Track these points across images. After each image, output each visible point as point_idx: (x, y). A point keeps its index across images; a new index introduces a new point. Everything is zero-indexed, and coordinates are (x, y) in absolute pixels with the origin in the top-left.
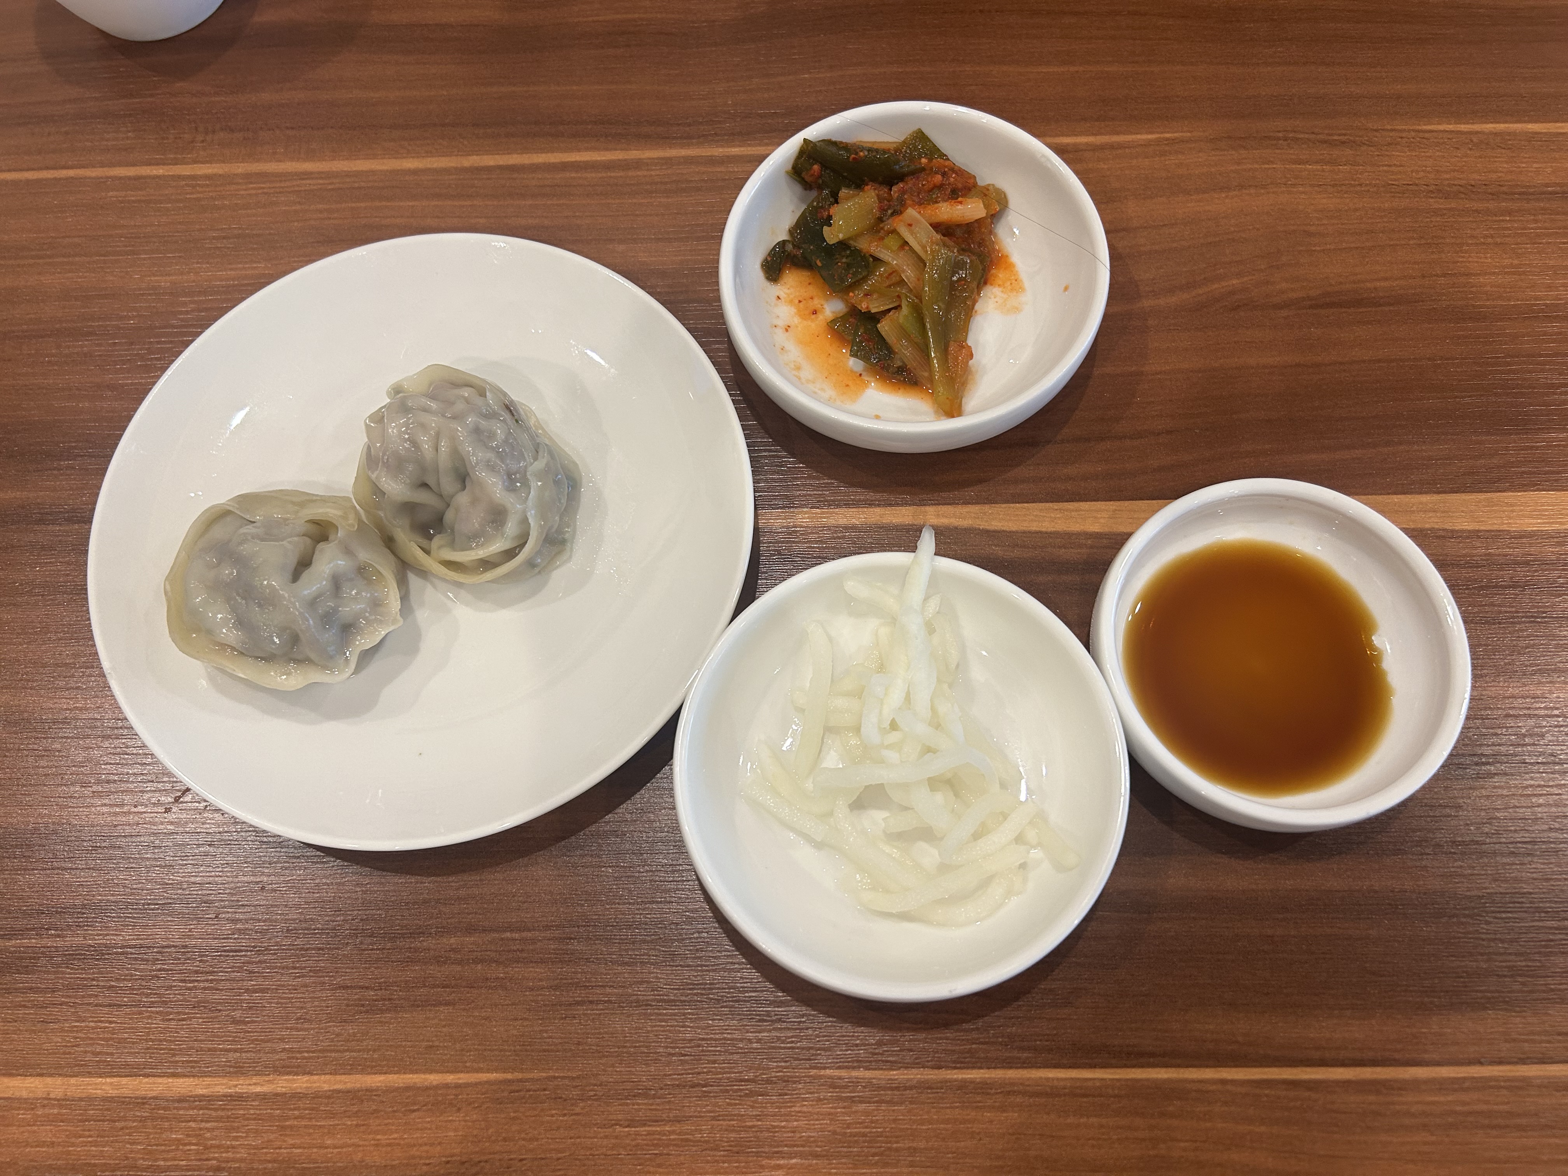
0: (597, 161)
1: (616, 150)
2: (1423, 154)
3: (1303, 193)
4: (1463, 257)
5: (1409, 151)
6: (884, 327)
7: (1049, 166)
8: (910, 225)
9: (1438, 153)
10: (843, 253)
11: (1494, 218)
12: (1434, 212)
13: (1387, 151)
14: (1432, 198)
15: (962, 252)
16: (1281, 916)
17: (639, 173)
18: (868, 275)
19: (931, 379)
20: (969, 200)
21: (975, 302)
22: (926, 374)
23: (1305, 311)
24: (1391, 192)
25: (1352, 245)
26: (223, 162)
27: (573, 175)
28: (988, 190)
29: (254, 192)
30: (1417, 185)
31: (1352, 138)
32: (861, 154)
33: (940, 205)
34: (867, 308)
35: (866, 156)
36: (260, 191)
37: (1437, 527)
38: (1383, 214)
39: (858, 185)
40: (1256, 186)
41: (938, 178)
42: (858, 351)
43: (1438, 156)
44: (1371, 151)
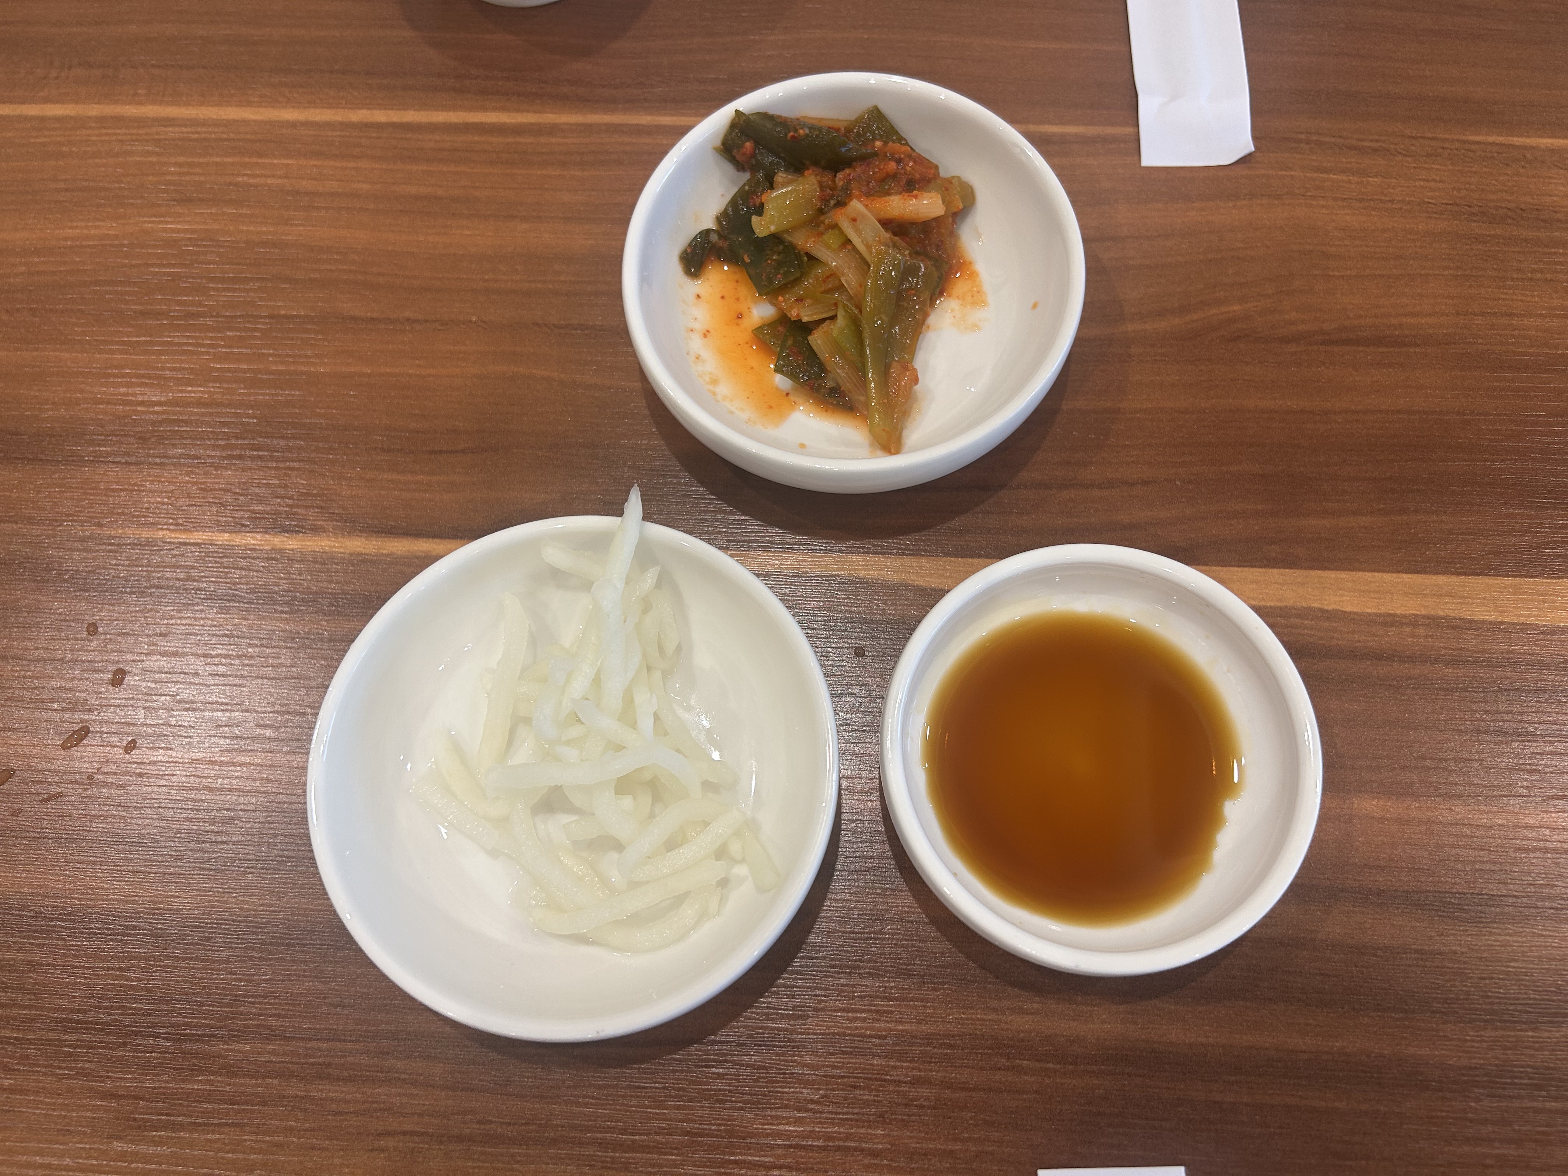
0: (505, 123)
1: (528, 111)
2: (1467, 169)
3: (1324, 207)
4: (1506, 294)
5: (1452, 164)
6: (817, 339)
7: (1024, 158)
8: (854, 220)
9: (1484, 169)
10: (775, 249)
11: (1546, 250)
12: (1475, 238)
13: (1426, 163)
14: (1475, 221)
15: (914, 255)
16: (1233, 1078)
17: (553, 140)
18: (801, 277)
19: (867, 405)
20: (925, 194)
21: (926, 315)
22: (862, 398)
23: (1316, 347)
24: (1427, 212)
25: (1377, 272)
26: (77, 103)
27: (476, 138)
28: (951, 183)
29: (106, 138)
30: (1457, 205)
31: (1385, 145)
32: (801, 132)
33: (892, 198)
34: (798, 315)
35: (807, 135)
36: (114, 138)
37: (1453, 615)
38: (1415, 237)
39: (797, 167)
40: (1269, 196)
41: (892, 165)
42: (783, 366)
43: (1485, 172)
44: (1407, 162)
